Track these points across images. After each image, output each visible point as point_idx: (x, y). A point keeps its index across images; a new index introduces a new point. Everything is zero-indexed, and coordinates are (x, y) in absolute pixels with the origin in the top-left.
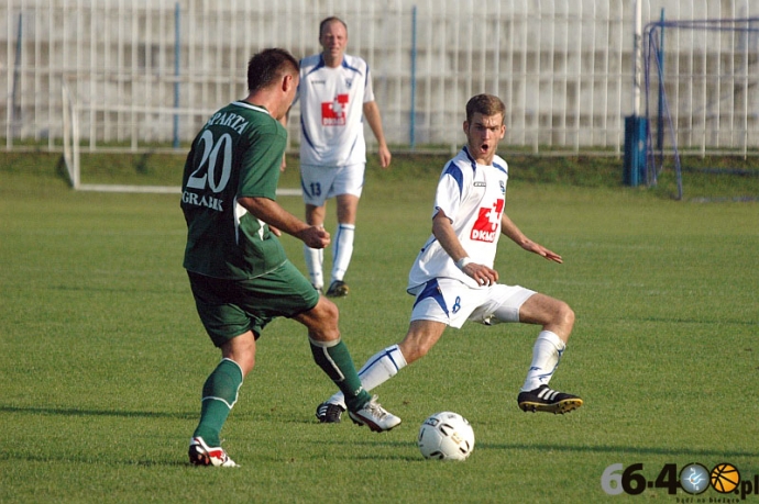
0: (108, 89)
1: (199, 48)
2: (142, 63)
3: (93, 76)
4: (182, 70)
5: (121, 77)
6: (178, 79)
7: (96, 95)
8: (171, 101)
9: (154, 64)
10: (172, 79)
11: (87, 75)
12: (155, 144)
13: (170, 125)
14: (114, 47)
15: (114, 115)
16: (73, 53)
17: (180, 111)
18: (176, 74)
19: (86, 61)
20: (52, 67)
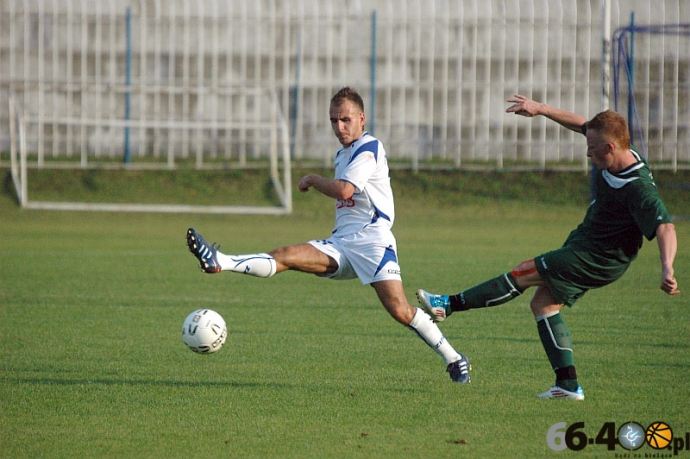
0: (57, 100)
1: (151, 56)
2: (92, 72)
3: (42, 87)
4: (133, 80)
5: (70, 88)
6: (130, 89)
7: (45, 108)
8: (122, 112)
9: (104, 73)
10: (123, 89)
11: (34, 86)
12: (106, 159)
13: (120, 139)
14: (63, 55)
15: (63, 128)
17: (131, 124)
18: (127, 83)
19: (34, 70)
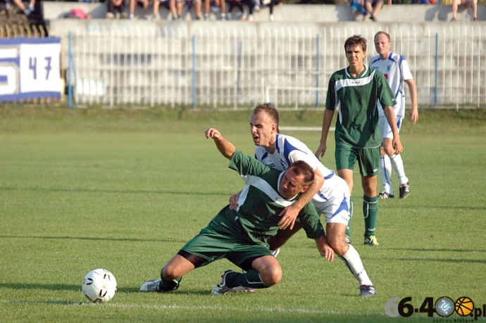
0: (284, 79)
1: (328, 57)
2: (300, 65)
3: (277, 72)
4: (320, 68)
5: (290, 72)
6: (319, 73)
7: (278, 82)
8: (315, 84)
9: (306, 65)
10: (315, 73)
11: (273, 72)
12: (307, 106)
13: (314, 96)
14: (286, 57)
15: (286, 92)
16: (266, 60)
17: (319, 89)
18: (317, 70)
19: (273, 64)
20: (256, 68)
